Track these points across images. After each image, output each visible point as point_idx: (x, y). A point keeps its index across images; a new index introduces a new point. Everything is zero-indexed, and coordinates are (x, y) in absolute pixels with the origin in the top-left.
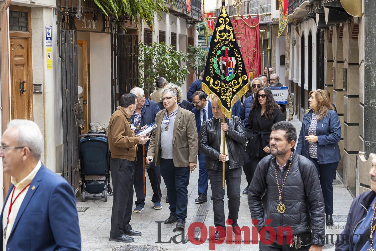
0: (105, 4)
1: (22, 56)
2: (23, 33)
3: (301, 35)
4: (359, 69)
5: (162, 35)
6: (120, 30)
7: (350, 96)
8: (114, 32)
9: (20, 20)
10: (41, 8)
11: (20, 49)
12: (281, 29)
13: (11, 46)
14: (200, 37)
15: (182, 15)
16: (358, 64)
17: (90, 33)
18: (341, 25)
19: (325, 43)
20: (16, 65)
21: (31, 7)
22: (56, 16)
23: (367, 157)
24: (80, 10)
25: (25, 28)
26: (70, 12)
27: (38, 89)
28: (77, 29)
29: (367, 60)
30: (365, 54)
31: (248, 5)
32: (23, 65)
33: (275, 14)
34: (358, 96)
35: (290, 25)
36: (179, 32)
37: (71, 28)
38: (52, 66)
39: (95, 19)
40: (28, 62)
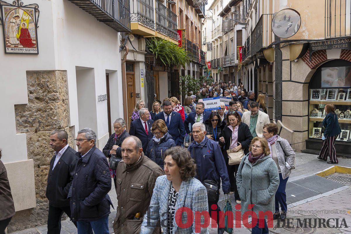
0: (165, 60)
1: (131, 82)
2: (132, 73)
3: (247, 70)
4: (272, 85)
5: (189, 72)
6: (171, 70)
7: (269, 96)
8: (169, 71)
9: (130, 67)
10: (139, 62)
11: (130, 79)
12: (239, 68)
13: (127, 78)
14: (205, 72)
15: (197, 63)
16: (272, 82)
17: (159, 72)
18: (265, 66)
19: (258, 73)
20: (129, 86)
21: (134, 62)
22: (145, 65)
23: (276, 122)
24: (155, 62)
25: (132, 71)
26: (150, 63)
27: (138, 96)
28: (154, 70)
29: (276, 81)
30: (275, 78)
31: (225, 58)
32: (132, 86)
33: (236, 62)
34: (272, 96)
35: (243, 66)
36: (196, 70)
37: (151, 70)
38: (144, 86)
39: (161, 66)
40: (134, 85)
